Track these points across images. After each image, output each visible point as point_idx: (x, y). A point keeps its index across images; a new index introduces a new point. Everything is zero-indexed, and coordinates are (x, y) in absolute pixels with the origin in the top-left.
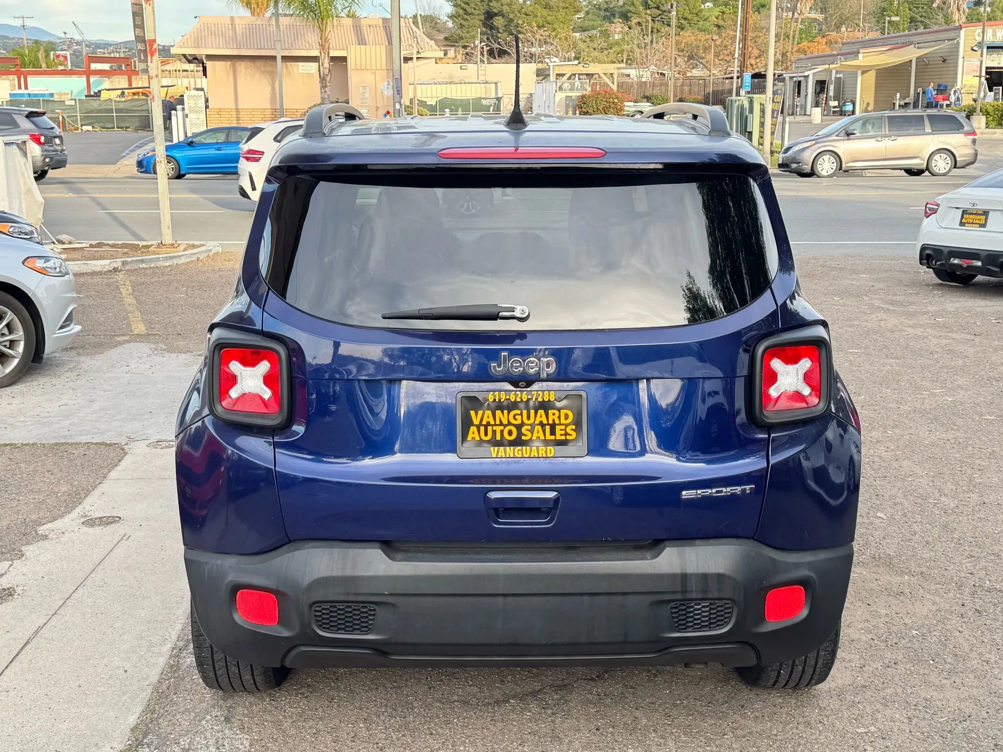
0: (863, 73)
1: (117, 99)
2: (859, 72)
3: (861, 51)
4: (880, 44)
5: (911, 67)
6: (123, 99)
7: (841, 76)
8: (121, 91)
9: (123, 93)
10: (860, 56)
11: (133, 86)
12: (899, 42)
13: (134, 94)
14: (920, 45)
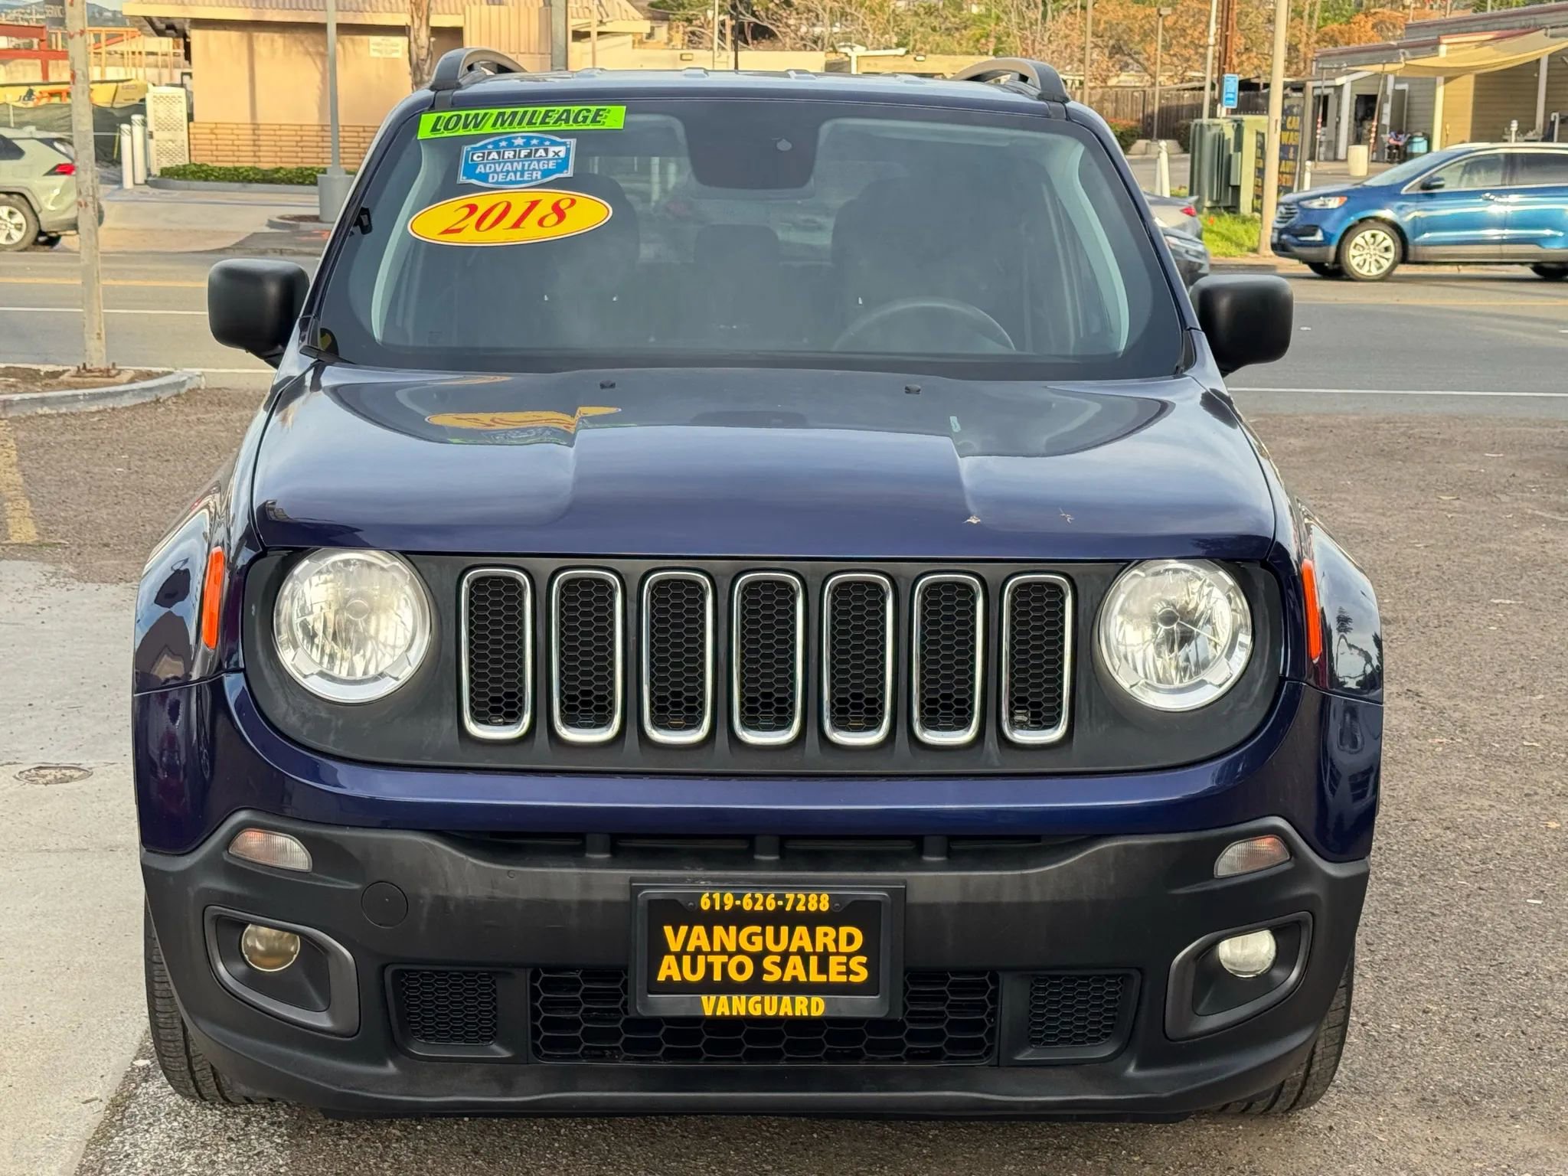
0: (1447, 80)
1: (20, 104)
2: (1440, 80)
3: (1445, 41)
4: (1480, 28)
5: (1538, 71)
6: (31, 104)
7: (1405, 86)
8: (26, 89)
9: (30, 93)
10: (1443, 49)
11: (53, 78)
12: (1517, 24)
13: (52, 94)
14: (1554, 31)
